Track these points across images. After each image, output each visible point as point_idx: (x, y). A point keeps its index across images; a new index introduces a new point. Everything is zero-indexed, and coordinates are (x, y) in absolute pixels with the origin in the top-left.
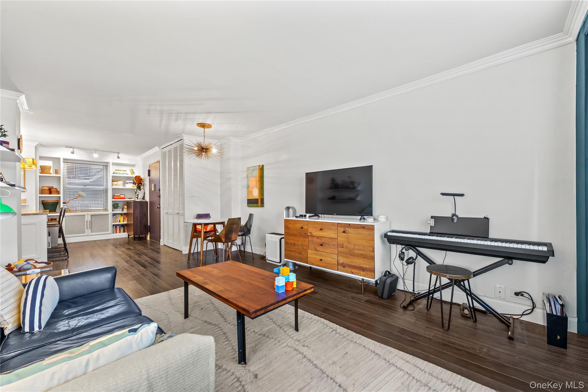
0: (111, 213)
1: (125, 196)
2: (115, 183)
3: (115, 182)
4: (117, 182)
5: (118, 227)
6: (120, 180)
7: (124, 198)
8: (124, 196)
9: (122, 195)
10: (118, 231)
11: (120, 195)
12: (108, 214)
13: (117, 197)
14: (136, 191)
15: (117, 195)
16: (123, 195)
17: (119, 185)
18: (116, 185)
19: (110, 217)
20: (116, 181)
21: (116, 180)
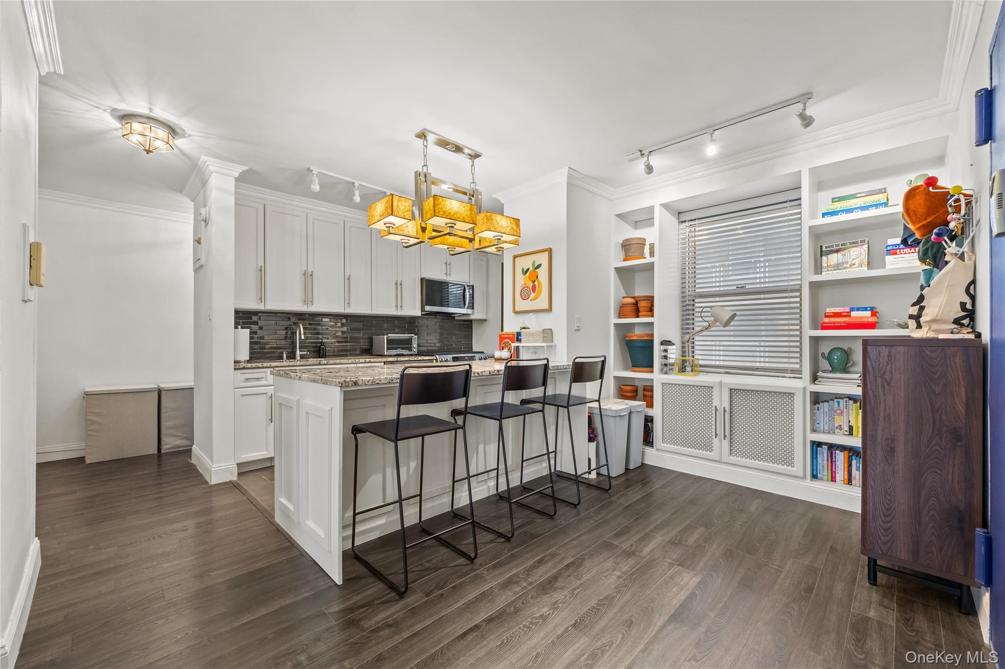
0: (804, 389)
1: (874, 314)
2: (834, 258)
3: (835, 255)
4: (840, 254)
5: (840, 457)
6: (855, 244)
7: (872, 326)
8: (869, 313)
9: (858, 309)
10: (840, 475)
11: (852, 309)
12: (790, 394)
13: (833, 320)
14: (922, 281)
15: (837, 310)
16: (865, 309)
17: (852, 265)
18: (837, 267)
19: (801, 407)
20: (837, 251)
21: (834, 243)
